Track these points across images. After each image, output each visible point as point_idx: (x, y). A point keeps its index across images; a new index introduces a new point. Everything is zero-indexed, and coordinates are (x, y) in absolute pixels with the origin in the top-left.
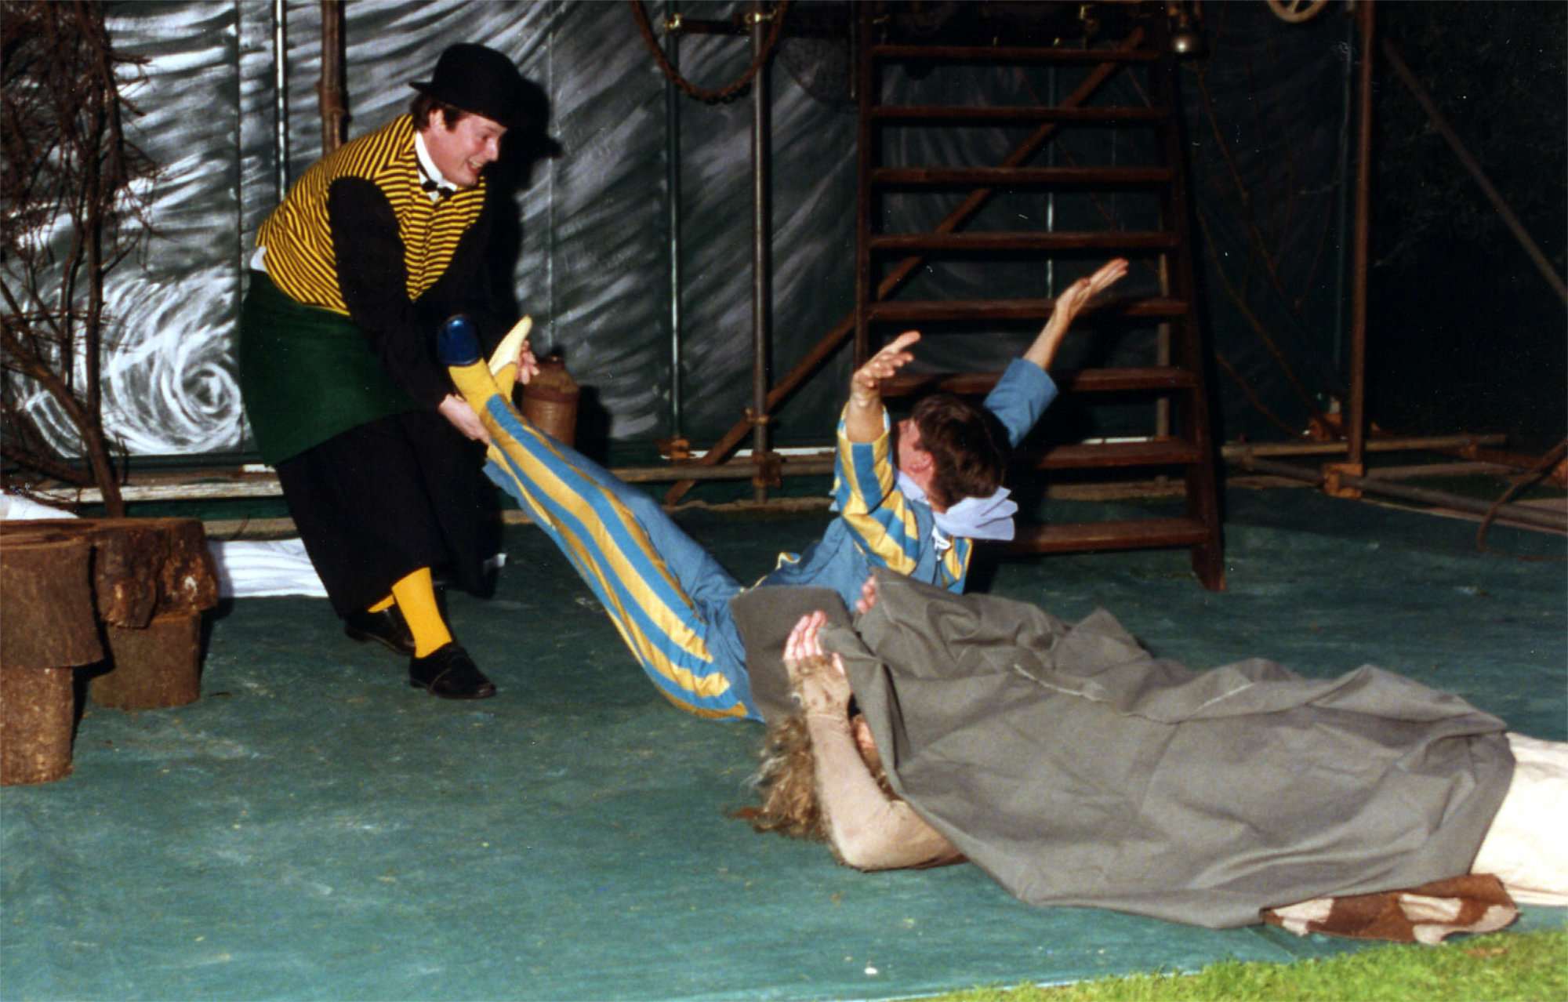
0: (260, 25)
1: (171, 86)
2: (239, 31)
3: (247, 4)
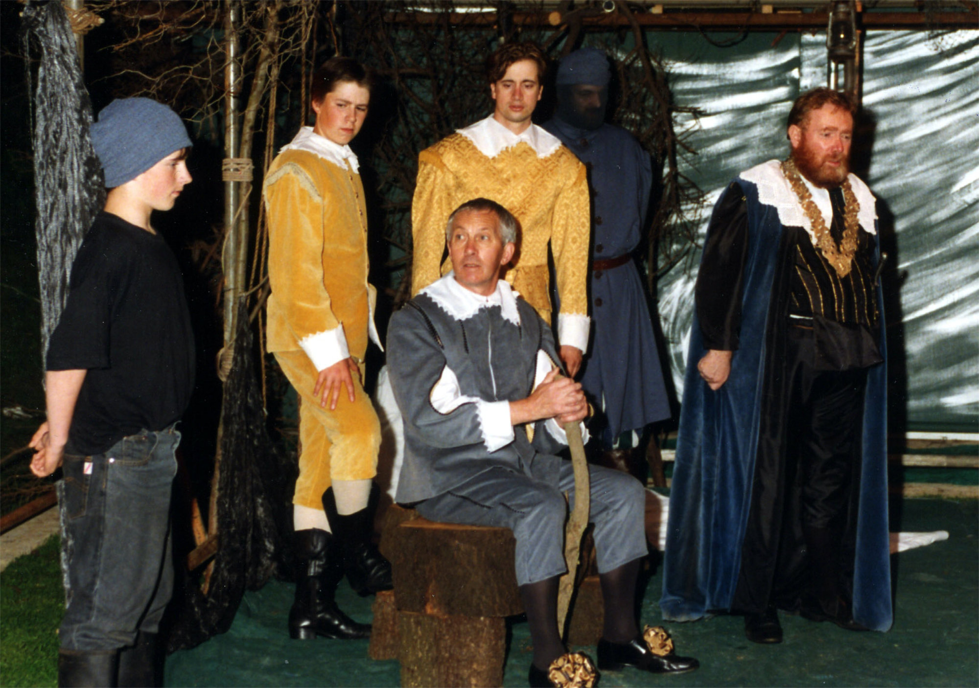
0: (818, 70)
1: (743, 118)
2: (801, 74)
3: (808, 53)
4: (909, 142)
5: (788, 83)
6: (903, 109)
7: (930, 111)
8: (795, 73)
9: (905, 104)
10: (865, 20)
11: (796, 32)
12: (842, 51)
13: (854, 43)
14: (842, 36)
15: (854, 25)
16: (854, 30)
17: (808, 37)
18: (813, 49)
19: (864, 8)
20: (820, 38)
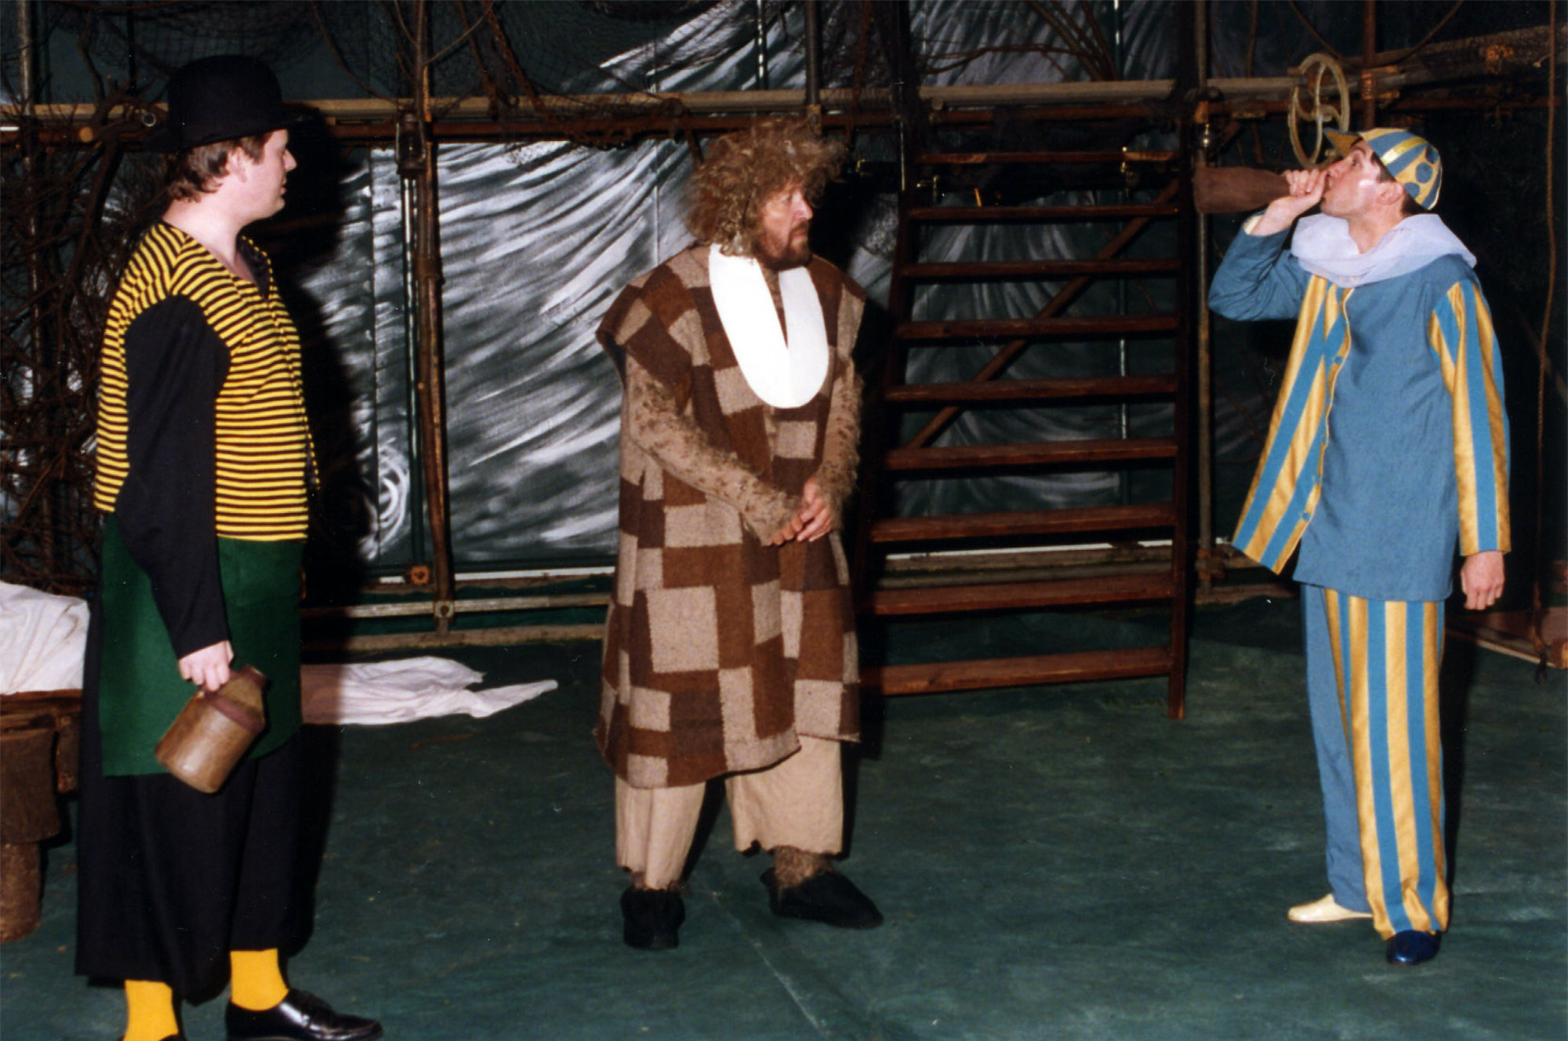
0: (391, 187)
2: (372, 192)
3: (379, 169)
4: (491, 262)
5: (359, 201)
6: (485, 226)
7: (513, 228)
8: (366, 191)
9: (486, 221)
10: (437, 131)
11: (365, 146)
12: (411, 165)
13: (424, 156)
14: (411, 149)
15: (422, 136)
16: (423, 141)
17: (377, 152)
18: (384, 165)
19: (434, 118)
20: (390, 152)
